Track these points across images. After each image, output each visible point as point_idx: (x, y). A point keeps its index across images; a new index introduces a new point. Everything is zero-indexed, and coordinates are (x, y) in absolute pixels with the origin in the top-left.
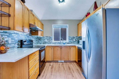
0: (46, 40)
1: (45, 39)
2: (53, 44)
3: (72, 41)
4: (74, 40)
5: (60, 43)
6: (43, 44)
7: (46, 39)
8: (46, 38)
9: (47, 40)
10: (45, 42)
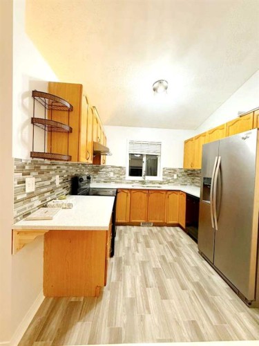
0: (112, 175)
1: (108, 172)
2: (128, 183)
3: (169, 178)
4: (175, 177)
5: (143, 182)
6: (105, 182)
7: (111, 171)
8: (113, 169)
9: (115, 174)
10: (110, 179)
